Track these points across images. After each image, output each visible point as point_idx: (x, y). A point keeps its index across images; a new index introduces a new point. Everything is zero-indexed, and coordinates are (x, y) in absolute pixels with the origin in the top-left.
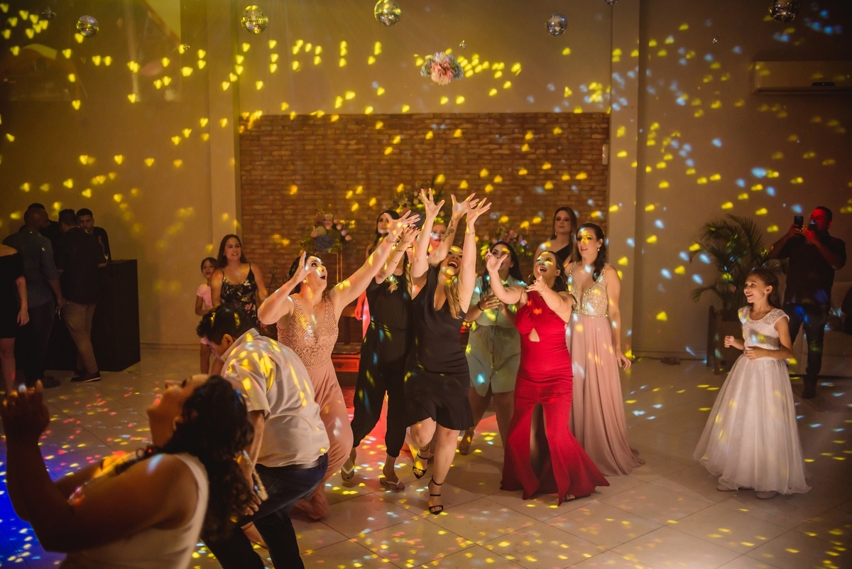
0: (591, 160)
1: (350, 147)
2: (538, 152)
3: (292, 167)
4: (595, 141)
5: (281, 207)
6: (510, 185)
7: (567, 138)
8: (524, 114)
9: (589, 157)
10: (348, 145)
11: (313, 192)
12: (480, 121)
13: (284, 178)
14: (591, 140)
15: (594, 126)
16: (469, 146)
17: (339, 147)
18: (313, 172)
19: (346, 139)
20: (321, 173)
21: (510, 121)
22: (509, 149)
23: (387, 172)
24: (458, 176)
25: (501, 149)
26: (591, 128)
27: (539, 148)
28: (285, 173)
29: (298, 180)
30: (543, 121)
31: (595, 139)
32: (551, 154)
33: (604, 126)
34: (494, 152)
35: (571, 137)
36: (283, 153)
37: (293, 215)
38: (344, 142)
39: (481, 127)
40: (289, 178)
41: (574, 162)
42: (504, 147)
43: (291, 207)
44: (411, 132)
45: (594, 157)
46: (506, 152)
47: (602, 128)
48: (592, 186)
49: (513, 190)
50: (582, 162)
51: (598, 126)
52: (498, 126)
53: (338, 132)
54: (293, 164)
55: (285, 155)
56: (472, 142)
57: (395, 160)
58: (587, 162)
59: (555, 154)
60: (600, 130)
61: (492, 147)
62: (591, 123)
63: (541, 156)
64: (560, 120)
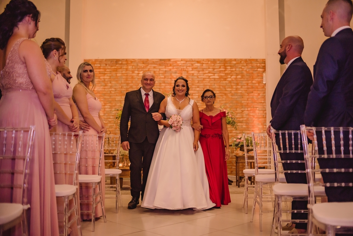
0: (258, 81)
1: (140, 75)
2: (232, 77)
3: (110, 85)
4: (259, 72)
5: (104, 104)
6: (219, 93)
7: (246, 71)
8: (225, 59)
9: (257, 80)
10: (138, 74)
11: (120, 97)
12: (204, 62)
13: (106, 90)
14: (257, 72)
15: (258, 65)
16: (199, 74)
17: (134, 74)
18: (120, 87)
19: (138, 71)
20: (124, 87)
21: (218, 62)
22: (218, 76)
23: (158, 87)
24: (193, 89)
25: (214, 76)
26: (257, 66)
27: (233, 75)
28: (106, 87)
29: (113, 91)
30: (234, 62)
32: (238, 78)
33: (263, 65)
34: (211, 77)
35: (247, 70)
36: (105, 77)
37: (110, 108)
38: (136, 72)
39: (204, 65)
40: (108, 90)
41: (250, 82)
42: (216, 75)
43: (109, 104)
44: (170, 67)
45: (259, 80)
46: (217, 77)
47: (262, 66)
48: (259, 93)
49: (220, 95)
50: (254, 82)
51: (260, 65)
52: (213, 65)
53: (134, 67)
54: (110, 83)
55: (107, 79)
56: (200, 72)
57: (162, 81)
58: (256, 82)
59: (240, 78)
60: (261, 67)
61: (210, 75)
62: (257, 64)
63: (234, 79)
64: (242, 62)
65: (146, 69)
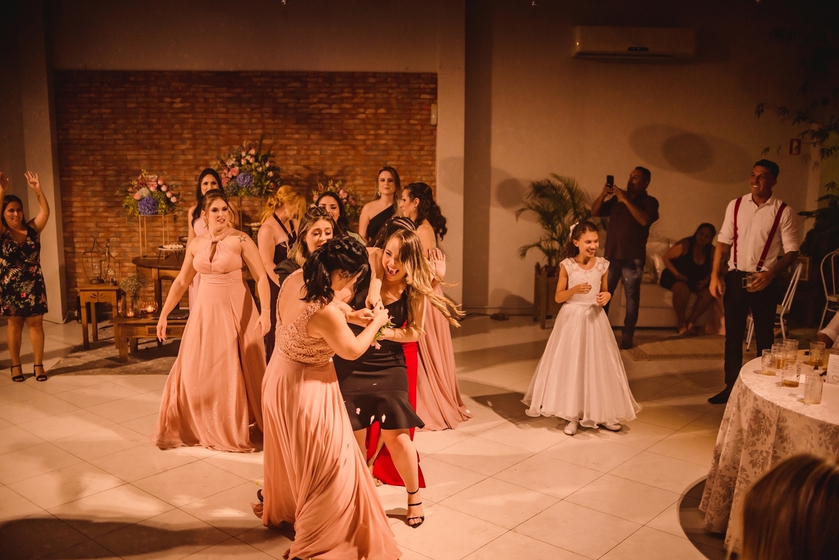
0: (421, 119)
1: (175, 106)
2: (368, 112)
3: (113, 126)
4: (424, 101)
5: (103, 167)
6: (340, 145)
7: (396, 98)
8: (354, 73)
9: (419, 117)
10: (173, 103)
11: (136, 153)
12: (309, 79)
13: (105, 138)
14: (420, 101)
15: (422, 86)
16: (298, 105)
17: (163, 105)
18: (135, 131)
19: (170, 97)
20: (144, 132)
21: (339, 80)
22: (339, 109)
23: (214, 131)
24: (287, 136)
25: (330, 108)
26: (420, 88)
27: (369, 108)
28: (105, 132)
29: (120, 140)
30: (372, 80)
31: (423, 99)
32: (380, 113)
33: (432, 86)
34: (323, 112)
35: (400, 97)
36: (103, 111)
37: (116, 176)
38: (168, 100)
39: (310, 86)
40: (110, 138)
41: (404, 121)
42: (334, 106)
43: (115, 168)
44: (238, 90)
45: (423, 117)
46: (336, 111)
47: (430, 88)
48: (422, 146)
49: (343, 150)
50: (412, 122)
51: (426, 86)
52: (328, 85)
53: (161, 89)
54: (114, 123)
55: (105, 113)
56: (301, 101)
57: (223, 119)
58: (416, 122)
59: (384, 114)
60: (428, 90)
61: (321, 106)
62: (420, 83)
63: (370, 116)
64: (389, 79)
65: (188, 94)
